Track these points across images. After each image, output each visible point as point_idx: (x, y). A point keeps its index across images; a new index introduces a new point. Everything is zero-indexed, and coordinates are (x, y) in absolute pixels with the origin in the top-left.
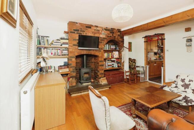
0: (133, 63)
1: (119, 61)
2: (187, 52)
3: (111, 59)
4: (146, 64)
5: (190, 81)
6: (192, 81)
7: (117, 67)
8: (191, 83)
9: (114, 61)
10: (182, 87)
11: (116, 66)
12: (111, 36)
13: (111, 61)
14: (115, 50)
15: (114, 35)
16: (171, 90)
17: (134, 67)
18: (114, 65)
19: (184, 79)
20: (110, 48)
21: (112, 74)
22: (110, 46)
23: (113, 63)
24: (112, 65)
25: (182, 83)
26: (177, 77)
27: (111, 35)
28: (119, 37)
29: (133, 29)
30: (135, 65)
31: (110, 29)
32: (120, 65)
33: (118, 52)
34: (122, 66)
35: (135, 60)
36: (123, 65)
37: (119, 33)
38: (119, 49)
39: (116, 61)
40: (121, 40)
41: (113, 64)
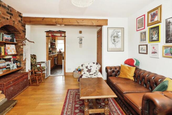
0: (34, 59)
1: (17, 59)
2: (80, 47)
3: (3, 56)
4: (48, 59)
5: (91, 67)
6: (92, 66)
7: (15, 67)
8: (91, 68)
9: (9, 60)
10: (87, 72)
11: (13, 66)
12: (7, 19)
13: (5, 59)
14: (11, 42)
15: (13, 19)
16: (87, 77)
17: (35, 63)
18: (11, 66)
19: (87, 66)
20: (3, 39)
21: (13, 81)
22: (3, 35)
23: (7, 63)
24: (7, 67)
25: (87, 70)
26: (82, 65)
27: (9, 18)
28: (20, 24)
29: (44, 19)
30: (35, 62)
31: (7, 6)
32: (20, 64)
33: (14, 45)
34: (22, 65)
35: (35, 56)
36: (25, 64)
37: (20, 19)
38: (16, 41)
39: (12, 59)
40: (22, 28)
41: (8, 65)
